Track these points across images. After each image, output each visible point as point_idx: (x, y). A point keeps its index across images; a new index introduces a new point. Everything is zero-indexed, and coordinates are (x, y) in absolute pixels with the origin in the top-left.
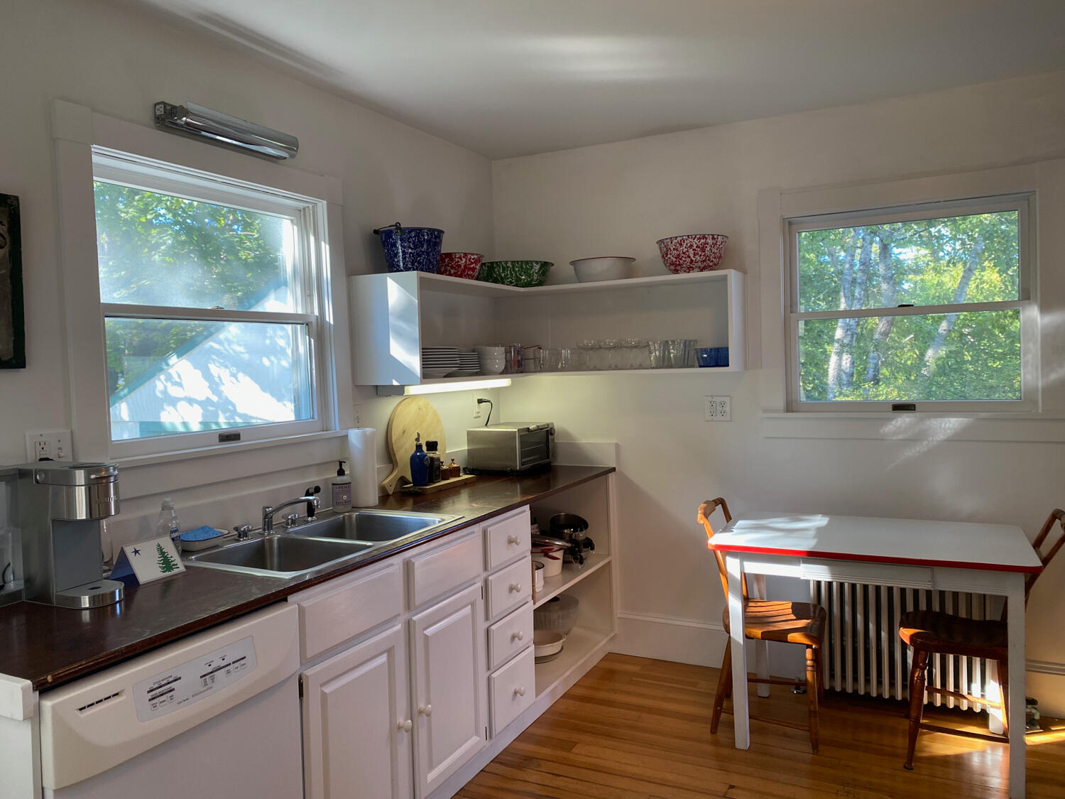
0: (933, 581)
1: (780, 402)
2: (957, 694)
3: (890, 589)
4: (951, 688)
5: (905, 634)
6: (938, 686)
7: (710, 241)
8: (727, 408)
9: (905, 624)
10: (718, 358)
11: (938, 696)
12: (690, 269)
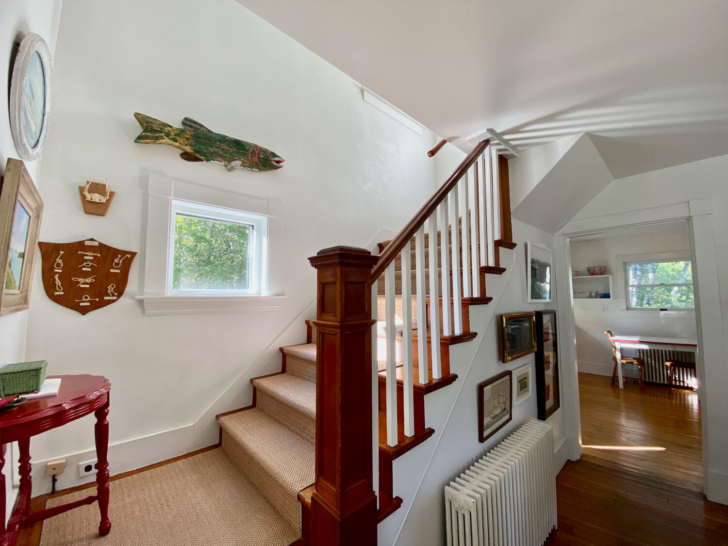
0: (674, 348)
1: (625, 308)
2: (684, 382)
3: (662, 351)
4: (682, 380)
5: (668, 364)
6: (678, 379)
7: (603, 268)
8: (608, 309)
9: (667, 361)
10: (607, 296)
11: (678, 382)
12: (597, 275)
